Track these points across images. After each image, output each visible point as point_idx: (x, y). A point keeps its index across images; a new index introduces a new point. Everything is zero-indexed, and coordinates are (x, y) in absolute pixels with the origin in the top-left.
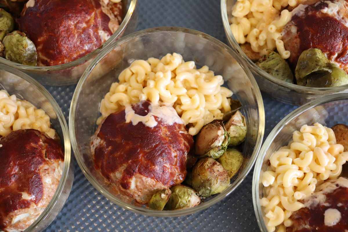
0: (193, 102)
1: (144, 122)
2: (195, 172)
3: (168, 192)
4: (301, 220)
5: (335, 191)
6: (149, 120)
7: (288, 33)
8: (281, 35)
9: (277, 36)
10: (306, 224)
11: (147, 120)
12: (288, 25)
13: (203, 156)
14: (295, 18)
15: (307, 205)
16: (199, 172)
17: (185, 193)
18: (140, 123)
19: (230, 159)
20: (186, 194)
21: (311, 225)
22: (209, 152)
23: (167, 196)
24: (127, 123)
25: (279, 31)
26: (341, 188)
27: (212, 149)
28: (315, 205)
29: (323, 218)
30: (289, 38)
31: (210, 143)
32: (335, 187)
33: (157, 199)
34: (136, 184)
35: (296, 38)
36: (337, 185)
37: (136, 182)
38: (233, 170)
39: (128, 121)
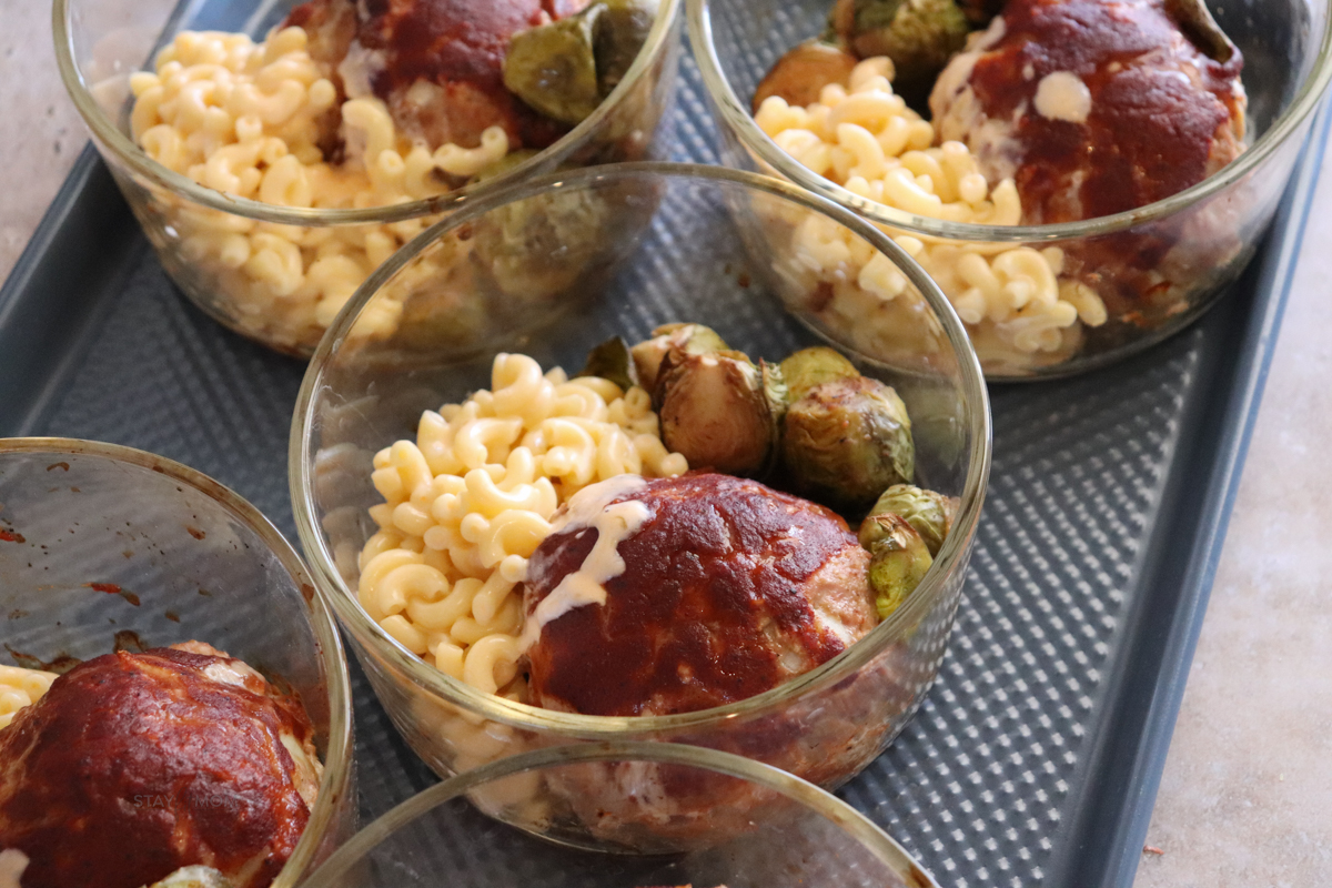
0: (570, 441)
1: (622, 534)
2: (828, 458)
3: (886, 519)
4: (1051, 202)
5: (977, 95)
6: (622, 518)
7: (426, 119)
8: (420, 144)
9: (422, 158)
10: (1069, 184)
11: (619, 521)
12: (398, 113)
13: (776, 432)
14: (382, 87)
15: (1007, 170)
16: (834, 442)
17: (895, 503)
18: (622, 548)
19: (799, 377)
20: (899, 498)
21: (1073, 167)
22: (771, 404)
23: (900, 528)
24: (608, 600)
25: (404, 148)
26: (971, 80)
27: (761, 391)
28: (1016, 145)
29: (1061, 125)
30: (445, 120)
31: (740, 395)
32: (969, 94)
33: (902, 576)
34: (834, 615)
35: (451, 93)
36: (960, 91)
37: (827, 610)
38: (841, 370)
39: (599, 596)
